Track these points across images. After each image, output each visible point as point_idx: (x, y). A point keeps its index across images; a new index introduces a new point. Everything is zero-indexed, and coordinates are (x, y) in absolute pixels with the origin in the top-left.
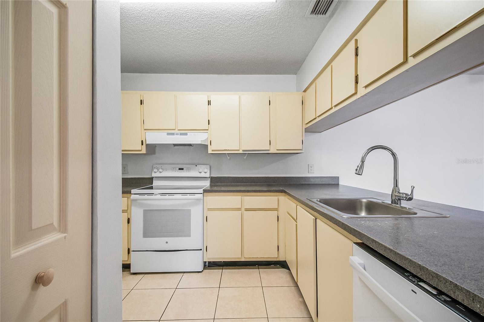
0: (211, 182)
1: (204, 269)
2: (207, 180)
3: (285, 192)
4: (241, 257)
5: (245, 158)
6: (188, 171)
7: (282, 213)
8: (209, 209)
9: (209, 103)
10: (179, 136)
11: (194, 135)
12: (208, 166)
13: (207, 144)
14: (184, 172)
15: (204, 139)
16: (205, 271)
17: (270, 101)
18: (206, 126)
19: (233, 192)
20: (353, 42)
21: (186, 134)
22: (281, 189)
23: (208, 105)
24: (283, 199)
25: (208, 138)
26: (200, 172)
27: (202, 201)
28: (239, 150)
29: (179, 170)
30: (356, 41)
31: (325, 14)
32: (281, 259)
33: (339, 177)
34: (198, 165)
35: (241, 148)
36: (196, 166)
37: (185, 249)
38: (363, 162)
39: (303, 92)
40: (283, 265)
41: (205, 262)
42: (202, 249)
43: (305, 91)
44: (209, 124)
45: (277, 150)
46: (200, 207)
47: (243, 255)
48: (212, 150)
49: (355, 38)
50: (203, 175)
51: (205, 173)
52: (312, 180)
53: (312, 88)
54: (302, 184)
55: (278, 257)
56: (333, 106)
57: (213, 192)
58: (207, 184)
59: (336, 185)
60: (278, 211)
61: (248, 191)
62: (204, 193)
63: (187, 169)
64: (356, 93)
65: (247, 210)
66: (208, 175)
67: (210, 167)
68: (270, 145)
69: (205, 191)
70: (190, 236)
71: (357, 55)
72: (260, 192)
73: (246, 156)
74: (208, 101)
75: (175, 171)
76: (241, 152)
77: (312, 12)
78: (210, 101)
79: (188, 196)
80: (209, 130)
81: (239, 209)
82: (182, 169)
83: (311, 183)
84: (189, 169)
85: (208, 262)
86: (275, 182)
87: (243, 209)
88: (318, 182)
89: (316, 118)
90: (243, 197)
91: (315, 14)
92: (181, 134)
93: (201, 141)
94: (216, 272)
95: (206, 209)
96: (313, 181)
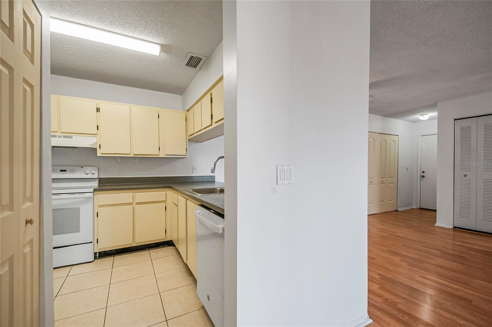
0: (99, 183)
1: (94, 260)
2: (95, 181)
3: (171, 188)
4: (132, 243)
5: (136, 161)
6: (72, 173)
7: (169, 204)
8: (100, 206)
9: (98, 110)
10: (62, 139)
11: (81, 138)
12: (96, 168)
13: (96, 148)
14: (67, 173)
15: (92, 143)
16: (96, 261)
17: (159, 115)
18: (95, 131)
19: (125, 190)
20: (209, 94)
21: (71, 137)
22: (169, 185)
23: (97, 112)
24: (170, 193)
25: (97, 142)
26: (87, 174)
27: (92, 200)
28: (130, 154)
29: (60, 171)
30: (211, 94)
31: (196, 67)
32: (168, 239)
33: (215, 176)
34: (84, 166)
35: (132, 152)
36: (82, 167)
37: (74, 244)
38: (215, 165)
39: (187, 111)
40: (170, 243)
41: (95, 253)
42: (93, 242)
43: (188, 111)
44: (98, 129)
45: (166, 155)
46: (90, 205)
47: (134, 241)
48: (102, 153)
49: (211, 92)
50: (90, 176)
51: (93, 174)
52: (195, 178)
53: (191, 111)
54: (188, 182)
55: (165, 238)
56: (202, 128)
57: (104, 191)
58: (95, 184)
59: (214, 182)
60: (166, 203)
61: (139, 189)
62: (95, 192)
63: (71, 171)
64: (211, 125)
65: (138, 204)
66: (96, 176)
67: (98, 169)
68: (159, 150)
69: (95, 190)
70: (79, 231)
71: (212, 102)
72: (150, 189)
73: (137, 159)
74: (97, 108)
75: (56, 173)
76: (132, 155)
77: (187, 64)
78: (99, 108)
79: (77, 195)
80: (98, 135)
81: (130, 204)
82: (65, 171)
83: (194, 181)
84: (73, 171)
85: (99, 253)
86: (164, 181)
87: (134, 204)
88: (200, 180)
89: (194, 134)
90: (134, 194)
91: (189, 66)
92: (64, 137)
93: (90, 145)
94: (108, 260)
95: (96, 206)
96: (196, 180)
